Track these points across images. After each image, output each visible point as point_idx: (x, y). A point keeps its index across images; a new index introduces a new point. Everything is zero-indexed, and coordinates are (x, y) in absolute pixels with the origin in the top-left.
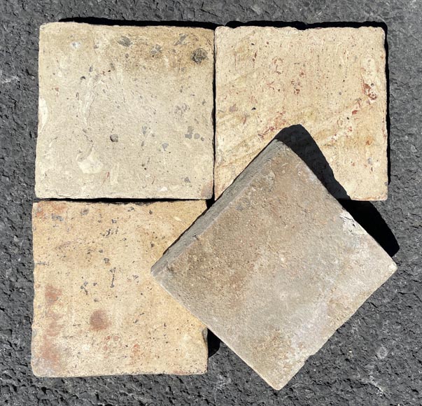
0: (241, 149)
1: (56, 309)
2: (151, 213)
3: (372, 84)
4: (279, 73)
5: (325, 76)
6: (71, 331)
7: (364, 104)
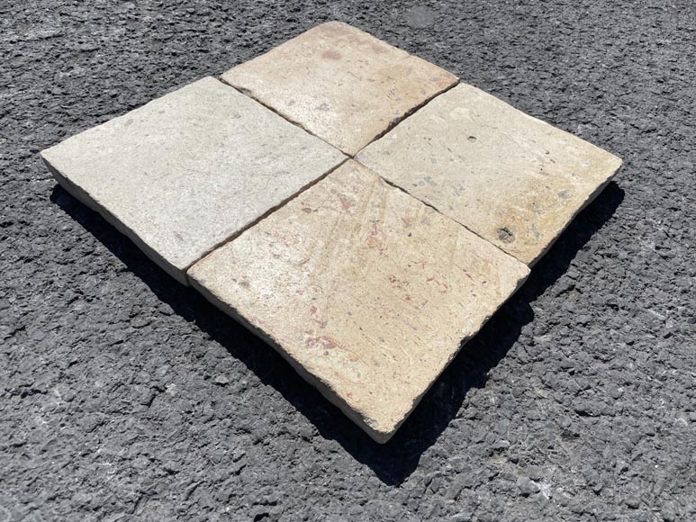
0: (379, 201)
2: (381, 120)
3: (327, 353)
4: (429, 280)
5: (384, 317)
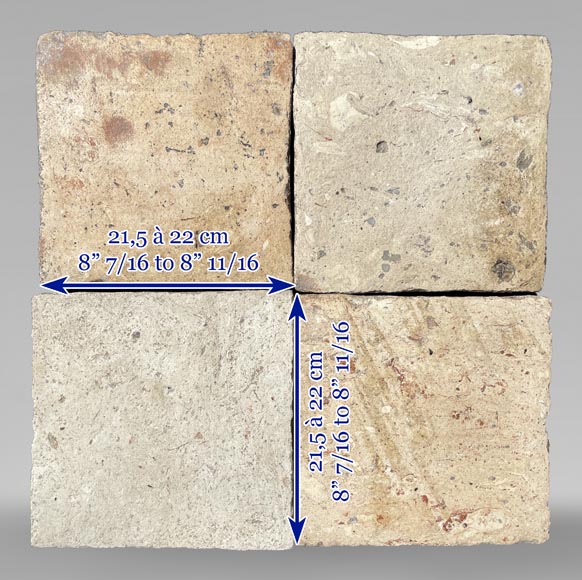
0: (372, 333)
1: (136, 68)
2: (275, 206)
3: (466, 525)
4: (483, 389)
5: (478, 458)
6: (103, 89)
7: (437, 513)
